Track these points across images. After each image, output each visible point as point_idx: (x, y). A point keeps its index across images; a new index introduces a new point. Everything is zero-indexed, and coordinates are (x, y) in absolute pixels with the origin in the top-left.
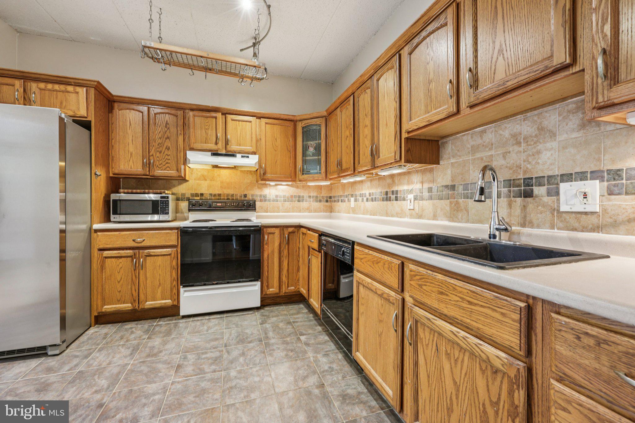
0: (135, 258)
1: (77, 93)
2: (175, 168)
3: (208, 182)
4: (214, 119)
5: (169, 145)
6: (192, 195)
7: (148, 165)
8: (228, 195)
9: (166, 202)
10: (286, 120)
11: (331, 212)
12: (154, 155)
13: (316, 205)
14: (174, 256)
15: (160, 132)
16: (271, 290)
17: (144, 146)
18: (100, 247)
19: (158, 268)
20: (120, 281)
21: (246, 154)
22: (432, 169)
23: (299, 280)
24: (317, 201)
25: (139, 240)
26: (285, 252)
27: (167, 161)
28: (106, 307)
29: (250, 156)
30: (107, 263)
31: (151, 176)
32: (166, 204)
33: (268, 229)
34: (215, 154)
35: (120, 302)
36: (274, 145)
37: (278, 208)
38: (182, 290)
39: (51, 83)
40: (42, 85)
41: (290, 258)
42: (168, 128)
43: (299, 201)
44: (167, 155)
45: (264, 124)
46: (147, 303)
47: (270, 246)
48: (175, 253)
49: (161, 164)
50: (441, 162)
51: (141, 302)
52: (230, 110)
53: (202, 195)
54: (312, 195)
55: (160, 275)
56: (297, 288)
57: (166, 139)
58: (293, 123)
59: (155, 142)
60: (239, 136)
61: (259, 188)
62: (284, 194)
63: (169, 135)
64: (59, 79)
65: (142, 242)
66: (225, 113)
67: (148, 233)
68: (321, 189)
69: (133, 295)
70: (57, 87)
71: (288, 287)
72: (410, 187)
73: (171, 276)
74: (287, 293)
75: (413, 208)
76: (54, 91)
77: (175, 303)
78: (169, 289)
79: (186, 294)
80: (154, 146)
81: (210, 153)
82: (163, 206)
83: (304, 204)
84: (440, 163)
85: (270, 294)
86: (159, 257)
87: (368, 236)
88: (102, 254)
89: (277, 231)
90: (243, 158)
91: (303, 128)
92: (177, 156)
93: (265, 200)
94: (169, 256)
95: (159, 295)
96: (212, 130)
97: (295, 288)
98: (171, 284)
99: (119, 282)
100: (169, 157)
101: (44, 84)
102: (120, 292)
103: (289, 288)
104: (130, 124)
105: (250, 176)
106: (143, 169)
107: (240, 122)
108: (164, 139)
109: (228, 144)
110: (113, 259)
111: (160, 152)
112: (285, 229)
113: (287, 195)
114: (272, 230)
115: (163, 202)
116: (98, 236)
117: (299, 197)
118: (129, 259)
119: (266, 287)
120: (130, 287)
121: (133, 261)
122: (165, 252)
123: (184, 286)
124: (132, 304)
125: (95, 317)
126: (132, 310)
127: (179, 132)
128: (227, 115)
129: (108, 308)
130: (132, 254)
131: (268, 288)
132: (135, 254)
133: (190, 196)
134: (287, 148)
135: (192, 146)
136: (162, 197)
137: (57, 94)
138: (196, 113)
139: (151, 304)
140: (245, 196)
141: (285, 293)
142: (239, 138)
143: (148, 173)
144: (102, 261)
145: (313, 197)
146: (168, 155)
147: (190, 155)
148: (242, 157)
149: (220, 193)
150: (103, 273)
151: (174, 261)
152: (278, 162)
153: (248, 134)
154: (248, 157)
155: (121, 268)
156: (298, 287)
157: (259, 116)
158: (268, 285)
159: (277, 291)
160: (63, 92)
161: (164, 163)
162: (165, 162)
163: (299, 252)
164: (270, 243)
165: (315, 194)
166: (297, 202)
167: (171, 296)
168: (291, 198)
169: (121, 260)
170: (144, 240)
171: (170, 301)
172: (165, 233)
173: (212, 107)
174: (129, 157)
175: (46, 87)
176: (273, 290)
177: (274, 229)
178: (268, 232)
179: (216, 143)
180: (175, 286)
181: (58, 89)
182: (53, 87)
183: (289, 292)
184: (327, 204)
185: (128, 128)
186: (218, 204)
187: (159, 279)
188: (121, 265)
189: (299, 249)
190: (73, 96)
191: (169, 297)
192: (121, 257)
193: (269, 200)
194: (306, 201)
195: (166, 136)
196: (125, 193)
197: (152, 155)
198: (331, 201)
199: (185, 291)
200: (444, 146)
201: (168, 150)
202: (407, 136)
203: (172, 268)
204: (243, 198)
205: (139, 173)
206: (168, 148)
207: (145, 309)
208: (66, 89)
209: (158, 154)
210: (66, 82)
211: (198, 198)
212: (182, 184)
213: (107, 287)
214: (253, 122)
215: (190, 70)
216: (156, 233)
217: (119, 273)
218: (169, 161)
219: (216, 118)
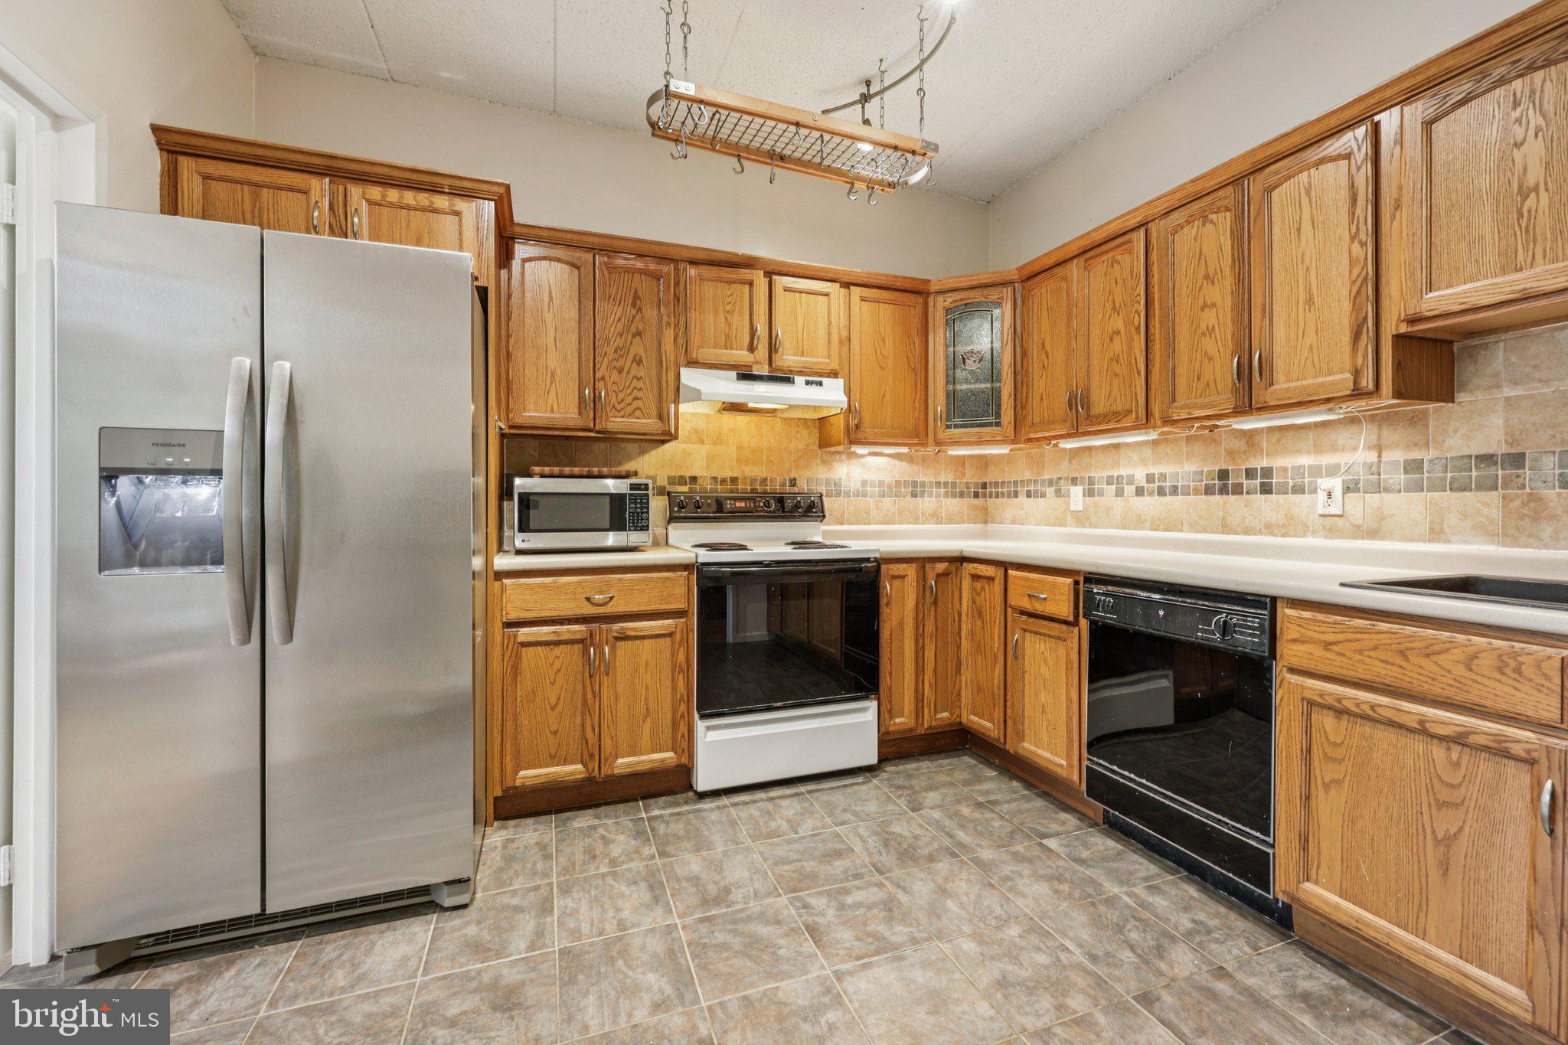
0: (592, 644)
1: (458, 213)
2: (654, 412)
3: (707, 447)
4: (747, 287)
5: (641, 352)
6: (672, 481)
7: (592, 404)
8: (753, 481)
9: (641, 499)
10: (905, 291)
11: (986, 522)
12: (607, 376)
13: (953, 504)
14: (682, 639)
15: (619, 319)
16: (898, 720)
17: (583, 354)
18: (509, 617)
19: (642, 670)
20: (555, 706)
21: (815, 376)
22: (1425, 412)
23: (959, 694)
24: (954, 496)
25: (597, 597)
26: (930, 627)
27: (636, 393)
28: (522, 773)
29: (825, 380)
30: (524, 659)
31: (598, 432)
32: (641, 503)
33: (892, 566)
34: (746, 376)
35: (556, 760)
36: (879, 353)
37: (868, 513)
38: (700, 725)
39: (393, 186)
40: (375, 192)
41: (939, 640)
42: (639, 310)
43: (914, 495)
44: (635, 377)
45: (858, 299)
46: (620, 761)
47: (894, 609)
48: (682, 631)
49: (622, 401)
50: (1460, 397)
51: (606, 759)
52: (783, 264)
53: (694, 479)
54: (942, 479)
55: (647, 689)
56: (955, 716)
57: (634, 336)
58: (921, 300)
59: (609, 343)
60: (800, 331)
61: (824, 462)
62: (882, 478)
63: (641, 327)
64: (414, 176)
65: (606, 603)
66: (772, 272)
67: (620, 580)
68: (963, 464)
69: (587, 740)
70: (409, 197)
71: (936, 712)
72: (1326, 460)
73: (674, 689)
74: (934, 728)
75: (1339, 512)
76: (402, 208)
77: (684, 760)
78: (669, 724)
79: (713, 736)
80: (606, 354)
81: (734, 374)
82: (636, 508)
83: (926, 503)
84: (1457, 400)
85: (894, 732)
86: (647, 642)
87: (1342, 585)
88: (515, 636)
89: (911, 571)
90: (809, 387)
91: (948, 311)
92: (660, 381)
93: (839, 494)
94: (668, 640)
95: (645, 740)
96: (741, 314)
97: (952, 714)
98: (674, 710)
99: (553, 708)
100: (640, 384)
101: (380, 189)
102: (555, 733)
103: (939, 716)
104: (551, 297)
105: (805, 433)
106: (580, 413)
107: (804, 295)
108: (630, 337)
109: (776, 351)
110: (539, 648)
111: (620, 371)
112: (928, 566)
113: (888, 479)
114: (899, 569)
115: (636, 499)
116: (503, 588)
117: (915, 484)
118: (578, 648)
119: (887, 715)
120: (578, 720)
121: (586, 652)
122: (660, 627)
123: (703, 717)
124: (585, 765)
125: (496, 799)
126: (583, 780)
127: (665, 319)
128: (774, 277)
129: (529, 775)
130: (585, 635)
131: (891, 717)
132: (591, 634)
133: (665, 483)
134: (909, 363)
135: (694, 356)
136: (633, 487)
137: (408, 215)
138: (707, 271)
139: (629, 765)
140: (793, 482)
141: (930, 727)
142: (800, 337)
143: (592, 425)
144: (514, 653)
145: (946, 484)
146: (638, 379)
147: (690, 377)
148: (808, 383)
149: (735, 475)
150: (516, 684)
151: (681, 649)
152: (888, 397)
153: (822, 323)
154: (820, 384)
155: (559, 670)
156: (957, 712)
157: (846, 279)
158: (891, 708)
159: (912, 724)
160: (423, 210)
161: (629, 399)
162: (632, 396)
163: (959, 624)
164: (894, 603)
165: (950, 479)
166: (909, 498)
167: (674, 740)
168: (894, 489)
169: (557, 651)
170: (611, 598)
171: (670, 754)
172: (660, 578)
173: (743, 255)
174: (548, 383)
175: (384, 196)
176: (902, 721)
177: (905, 565)
178: (891, 573)
179: (752, 349)
180: (682, 716)
181: (413, 202)
182: (401, 197)
183: (939, 726)
184: (975, 501)
185: (546, 309)
186: (738, 504)
187: (647, 699)
188: (557, 664)
189: (960, 615)
190: (450, 221)
191: (670, 743)
192: (557, 643)
193: (848, 494)
194: (930, 496)
195: (633, 329)
196: (543, 476)
197: (603, 378)
198: (985, 496)
199: (708, 728)
200: (1471, 356)
201: (639, 365)
202: (1404, 329)
203: (676, 669)
204: (788, 489)
205: (571, 424)
206: (638, 362)
207: (613, 775)
208: (432, 203)
209: (615, 376)
210: (430, 184)
211: (685, 489)
212: (647, 452)
213: (524, 721)
214: (832, 296)
215: (735, 159)
216: (639, 580)
217: (553, 684)
218: (640, 394)
219: (751, 284)
